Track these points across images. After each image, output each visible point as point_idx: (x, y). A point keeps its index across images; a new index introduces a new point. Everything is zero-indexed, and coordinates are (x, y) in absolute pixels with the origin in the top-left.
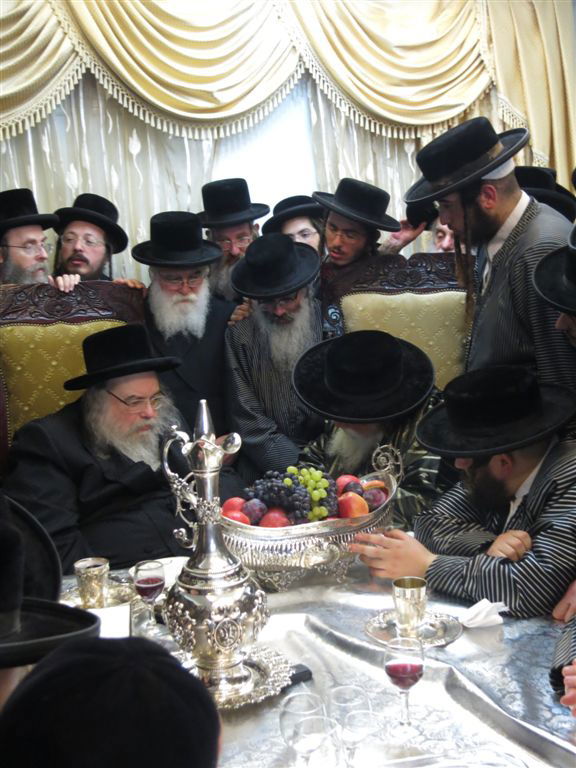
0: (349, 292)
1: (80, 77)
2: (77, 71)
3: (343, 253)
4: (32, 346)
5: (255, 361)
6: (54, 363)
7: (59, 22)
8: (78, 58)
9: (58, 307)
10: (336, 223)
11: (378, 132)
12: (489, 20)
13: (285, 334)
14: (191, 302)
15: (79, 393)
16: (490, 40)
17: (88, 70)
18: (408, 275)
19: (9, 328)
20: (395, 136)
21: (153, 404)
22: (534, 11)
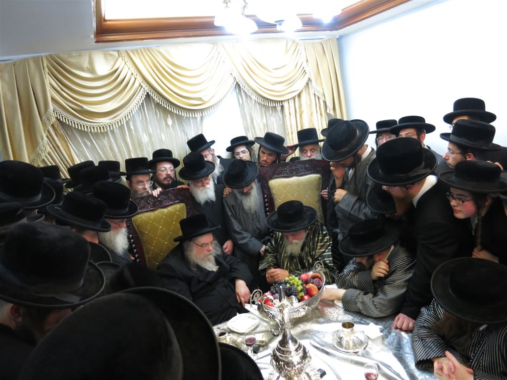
0: (271, 178)
1: (145, 96)
2: (143, 94)
3: (268, 162)
4: (150, 222)
5: (237, 211)
6: (160, 227)
7: (132, 74)
8: (142, 88)
9: (157, 203)
10: (264, 151)
11: (267, 105)
12: (306, 53)
13: (248, 199)
14: (208, 188)
15: (178, 243)
16: (307, 61)
17: (148, 93)
18: (295, 170)
19: (140, 216)
20: (274, 105)
21: (211, 245)
22: (323, 47)
